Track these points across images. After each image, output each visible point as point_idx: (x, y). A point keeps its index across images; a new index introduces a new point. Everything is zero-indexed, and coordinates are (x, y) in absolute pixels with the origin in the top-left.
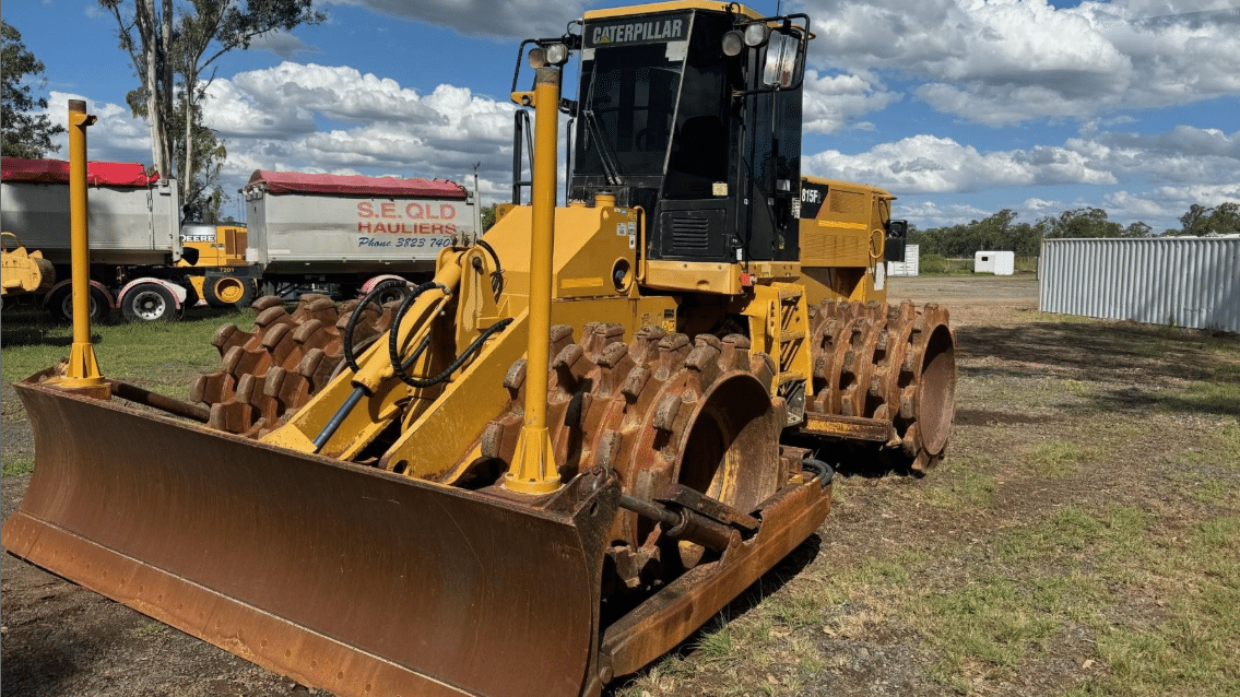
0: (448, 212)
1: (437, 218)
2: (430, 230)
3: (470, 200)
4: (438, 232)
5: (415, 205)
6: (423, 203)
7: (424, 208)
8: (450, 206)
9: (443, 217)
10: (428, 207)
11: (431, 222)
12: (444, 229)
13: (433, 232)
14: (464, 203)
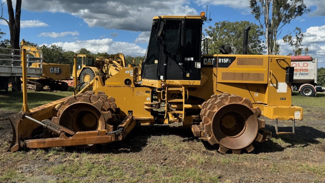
0: (306, 65)
1: (302, 67)
2: (299, 70)
3: (313, 61)
4: (302, 71)
5: (294, 63)
6: (297, 63)
7: (298, 64)
8: (307, 63)
9: (304, 66)
10: (299, 64)
11: (299, 68)
12: (304, 70)
13: (300, 71)
14: (311, 62)
